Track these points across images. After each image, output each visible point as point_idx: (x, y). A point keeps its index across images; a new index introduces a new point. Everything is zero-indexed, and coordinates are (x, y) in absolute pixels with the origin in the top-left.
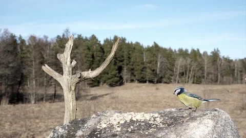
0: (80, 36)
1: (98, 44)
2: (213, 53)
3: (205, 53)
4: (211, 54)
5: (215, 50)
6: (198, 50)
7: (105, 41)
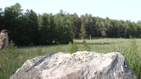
0: (69, 13)
1: (78, 17)
2: (138, 22)
3: (134, 22)
4: (137, 23)
5: (139, 21)
6: (130, 21)
7: (81, 16)
